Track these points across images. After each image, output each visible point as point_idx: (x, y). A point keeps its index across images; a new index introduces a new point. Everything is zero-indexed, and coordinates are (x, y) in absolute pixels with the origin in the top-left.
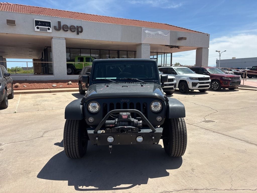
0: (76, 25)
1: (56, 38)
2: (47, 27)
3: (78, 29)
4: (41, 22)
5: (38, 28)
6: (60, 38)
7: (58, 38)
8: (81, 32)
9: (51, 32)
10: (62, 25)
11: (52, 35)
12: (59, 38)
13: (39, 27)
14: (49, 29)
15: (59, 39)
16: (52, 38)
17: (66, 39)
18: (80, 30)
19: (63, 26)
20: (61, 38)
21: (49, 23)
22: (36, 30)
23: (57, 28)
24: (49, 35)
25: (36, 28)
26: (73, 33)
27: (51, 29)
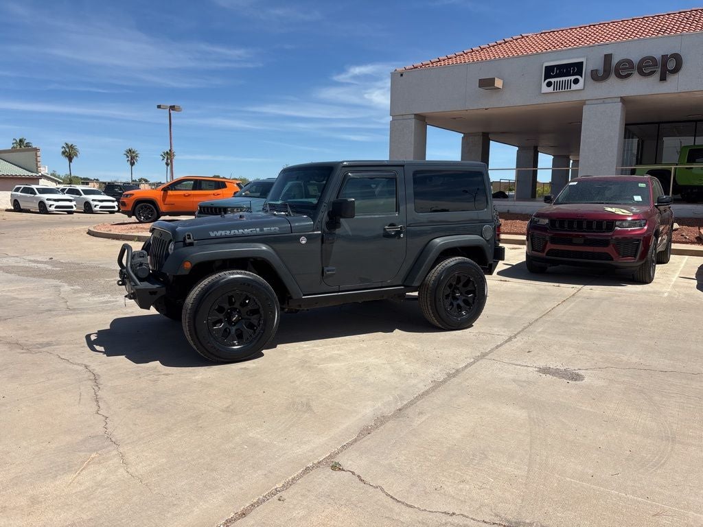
0: (658, 55)
1: (593, 102)
2: (573, 78)
3: (664, 65)
4: (559, 67)
5: (549, 84)
6: (606, 101)
7: (602, 101)
8: (676, 70)
9: (581, 88)
10: (615, 61)
11: (583, 96)
12: (604, 101)
13: (552, 80)
14: (576, 81)
15: (604, 103)
16: (583, 103)
17: (624, 100)
18: (671, 65)
19: (619, 63)
20: (609, 100)
21: (580, 65)
22: (545, 89)
23: (601, 73)
24: (575, 98)
25: (544, 84)
26: (646, 79)
27: (581, 80)
